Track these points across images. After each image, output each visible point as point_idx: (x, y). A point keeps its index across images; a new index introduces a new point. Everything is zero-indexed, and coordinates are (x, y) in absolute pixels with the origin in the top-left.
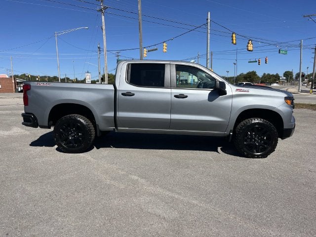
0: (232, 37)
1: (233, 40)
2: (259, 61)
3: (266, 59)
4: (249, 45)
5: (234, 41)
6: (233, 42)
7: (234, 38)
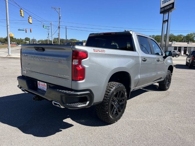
0: (21, 11)
1: (21, 13)
2: (26, 30)
3: (31, 30)
4: (30, 19)
5: (23, 15)
6: (21, 15)
7: (22, 13)
